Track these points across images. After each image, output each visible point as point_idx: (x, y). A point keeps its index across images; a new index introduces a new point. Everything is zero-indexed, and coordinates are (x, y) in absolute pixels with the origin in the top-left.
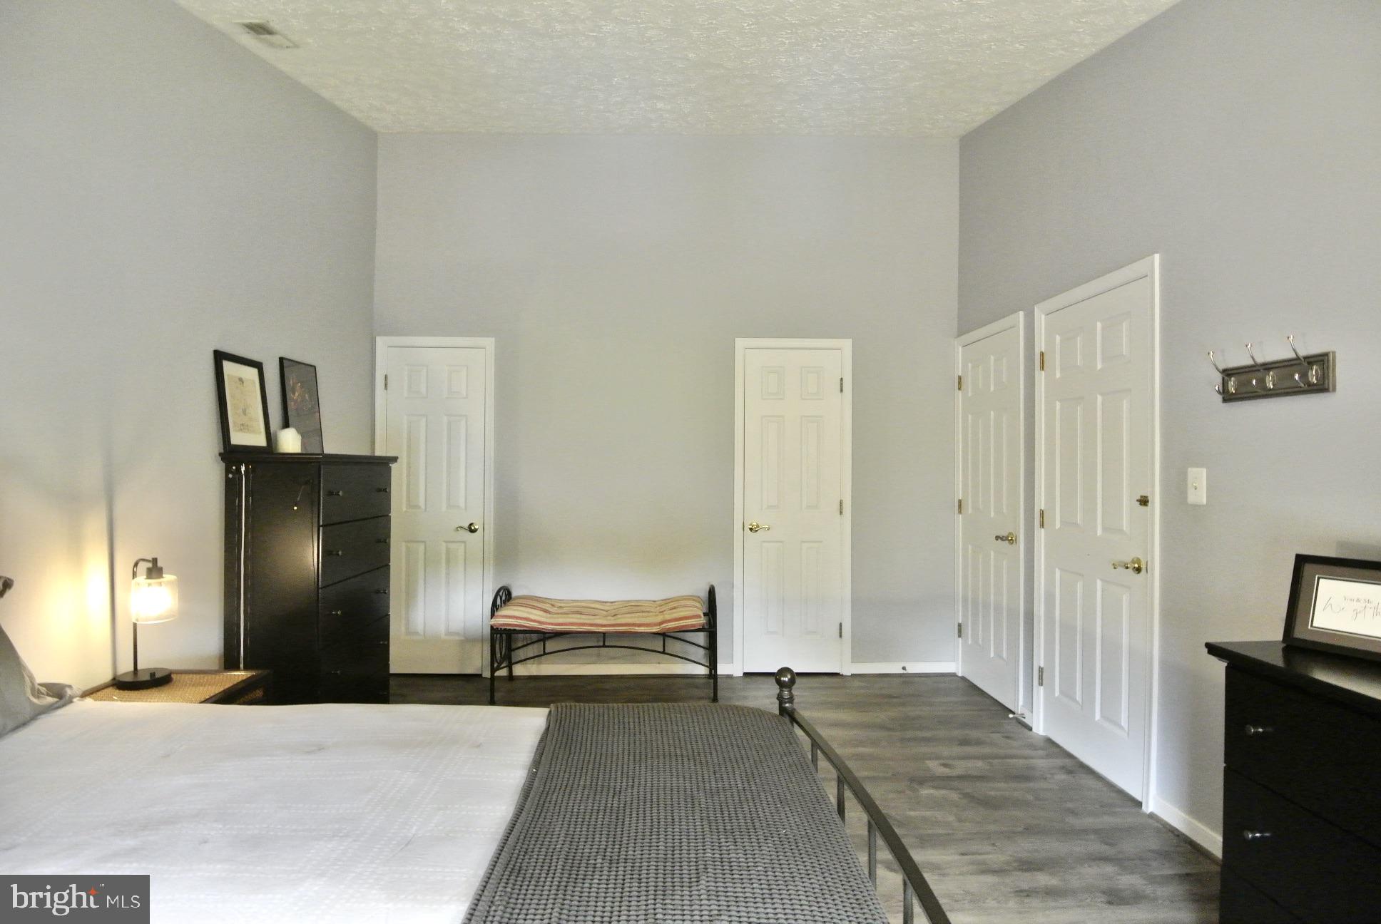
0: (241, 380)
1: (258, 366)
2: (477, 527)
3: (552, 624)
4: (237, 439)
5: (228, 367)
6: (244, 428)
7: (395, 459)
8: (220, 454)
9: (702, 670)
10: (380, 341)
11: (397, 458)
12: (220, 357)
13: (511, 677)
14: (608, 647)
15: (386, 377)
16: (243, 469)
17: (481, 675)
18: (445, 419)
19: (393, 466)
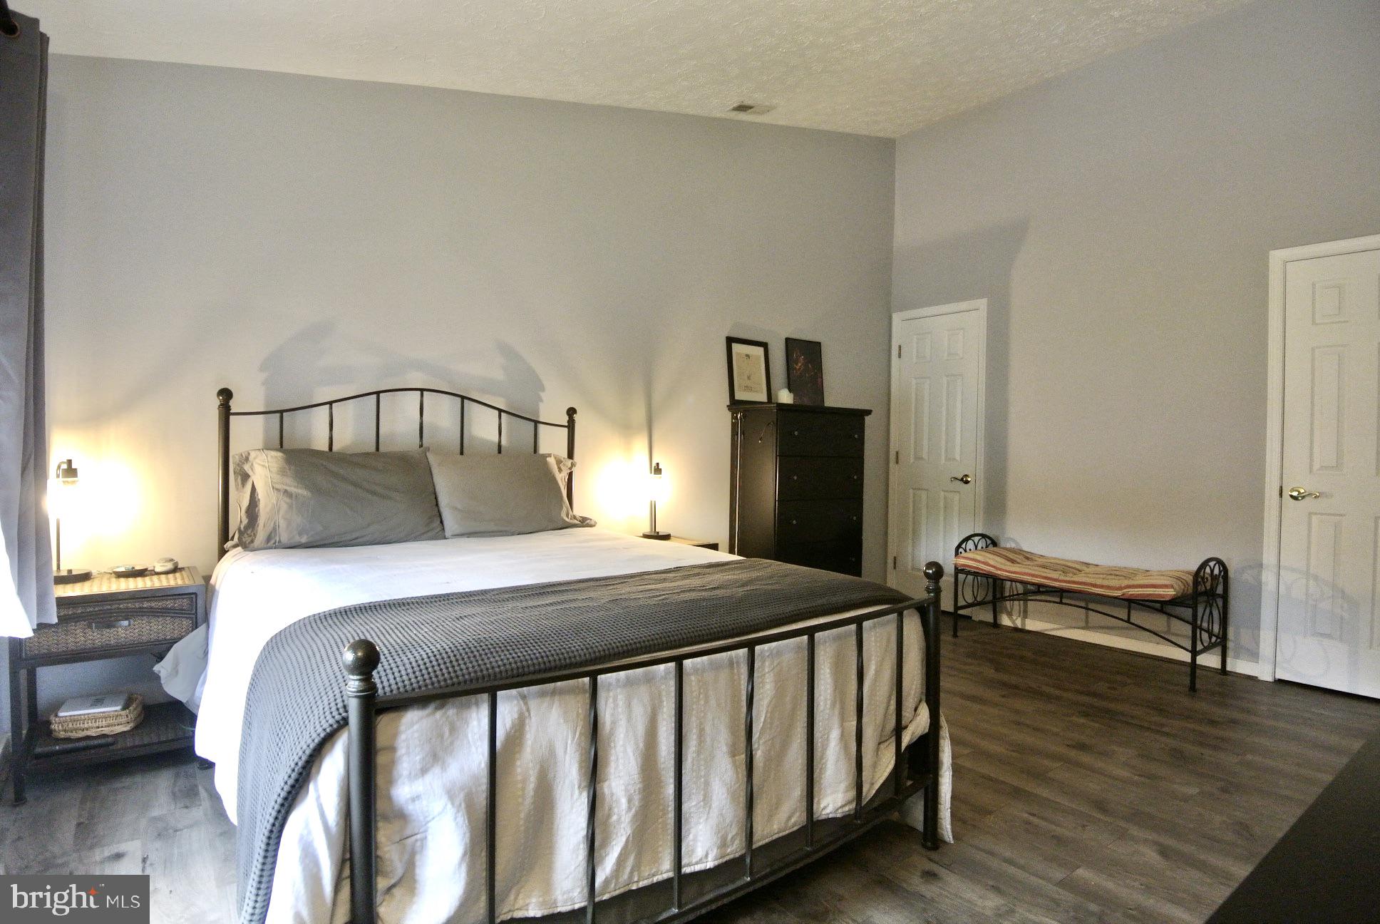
0: (747, 356)
1: (764, 345)
2: (969, 479)
3: (1007, 571)
4: (739, 396)
5: (736, 347)
6: (748, 389)
7: (869, 412)
8: (728, 406)
9: (1186, 657)
10: (896, 318)
11: (871, 411)
12: (730, 341)
13: (996, 625)
14: (1065, 604)
15: (900, 347)
16: (739, 416)
17: (971, 618)
18: (945, 380)
19: (867, 419)
